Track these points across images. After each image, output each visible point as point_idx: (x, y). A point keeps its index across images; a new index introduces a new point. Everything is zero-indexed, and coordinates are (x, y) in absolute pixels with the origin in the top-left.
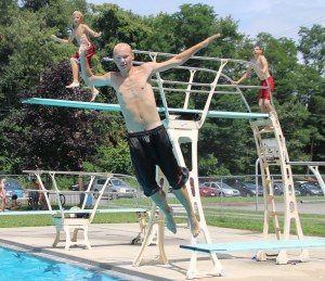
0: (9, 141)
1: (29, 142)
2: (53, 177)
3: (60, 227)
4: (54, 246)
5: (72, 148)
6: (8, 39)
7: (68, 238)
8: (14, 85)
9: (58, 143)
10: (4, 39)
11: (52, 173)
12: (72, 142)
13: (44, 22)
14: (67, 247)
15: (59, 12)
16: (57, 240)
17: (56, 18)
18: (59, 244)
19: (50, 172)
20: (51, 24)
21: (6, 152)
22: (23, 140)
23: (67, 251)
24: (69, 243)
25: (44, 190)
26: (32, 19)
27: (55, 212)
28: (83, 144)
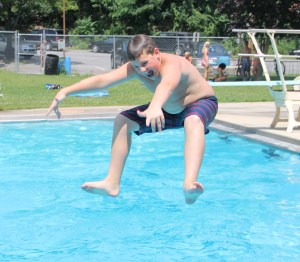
2: (272, 38)
3: (280, 103)
4: (273, 127)
7: (292, 117)
11: (271, 32)
14: (290, 129)
16: (277, 120)
18: (279, 125)
19: (269, 31)
21: (208, 8)
23: (289, 133)
24: (292, 123)
25: (260, 54)
27: (274, 83)
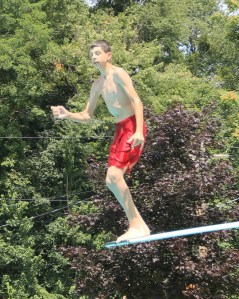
0: (66, 261)
1: (106, 265)
5: (193, 279)
6: (66, 67)
8: (78, 154)
9: (164, 268)
10: (59, 68)
12: (191, 267)
13: (134, 33)
15: (163, 13)
17: (156, 25)
20: (147, 35)
22: (96, 260)
26: (111, 29)
28: (214, 270)
